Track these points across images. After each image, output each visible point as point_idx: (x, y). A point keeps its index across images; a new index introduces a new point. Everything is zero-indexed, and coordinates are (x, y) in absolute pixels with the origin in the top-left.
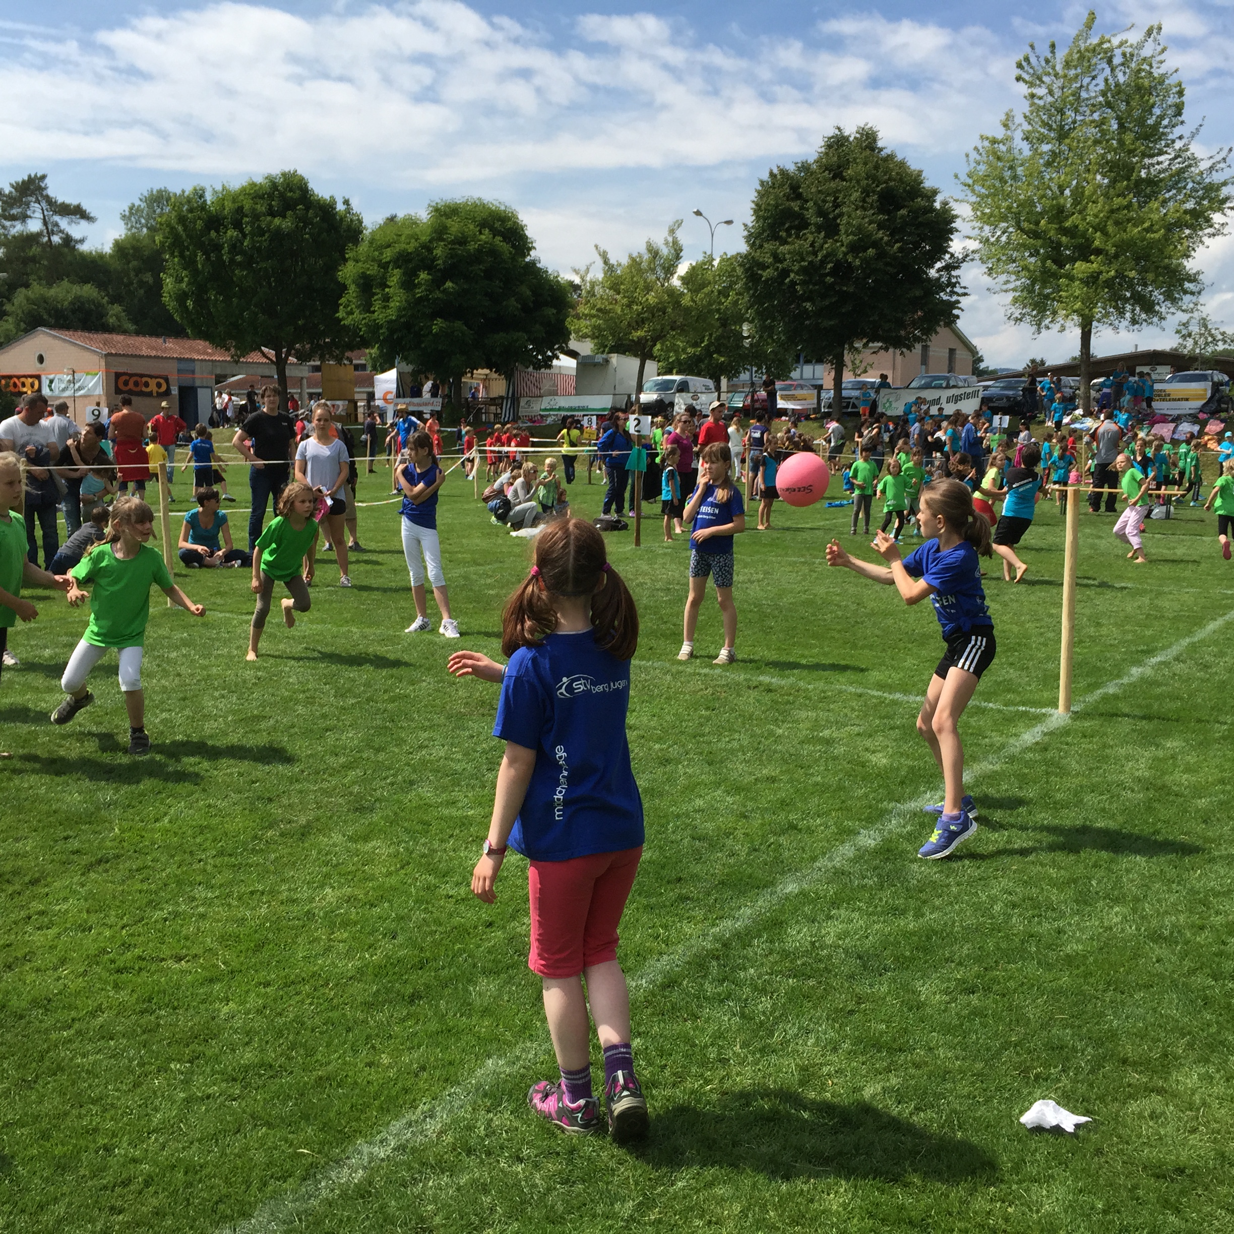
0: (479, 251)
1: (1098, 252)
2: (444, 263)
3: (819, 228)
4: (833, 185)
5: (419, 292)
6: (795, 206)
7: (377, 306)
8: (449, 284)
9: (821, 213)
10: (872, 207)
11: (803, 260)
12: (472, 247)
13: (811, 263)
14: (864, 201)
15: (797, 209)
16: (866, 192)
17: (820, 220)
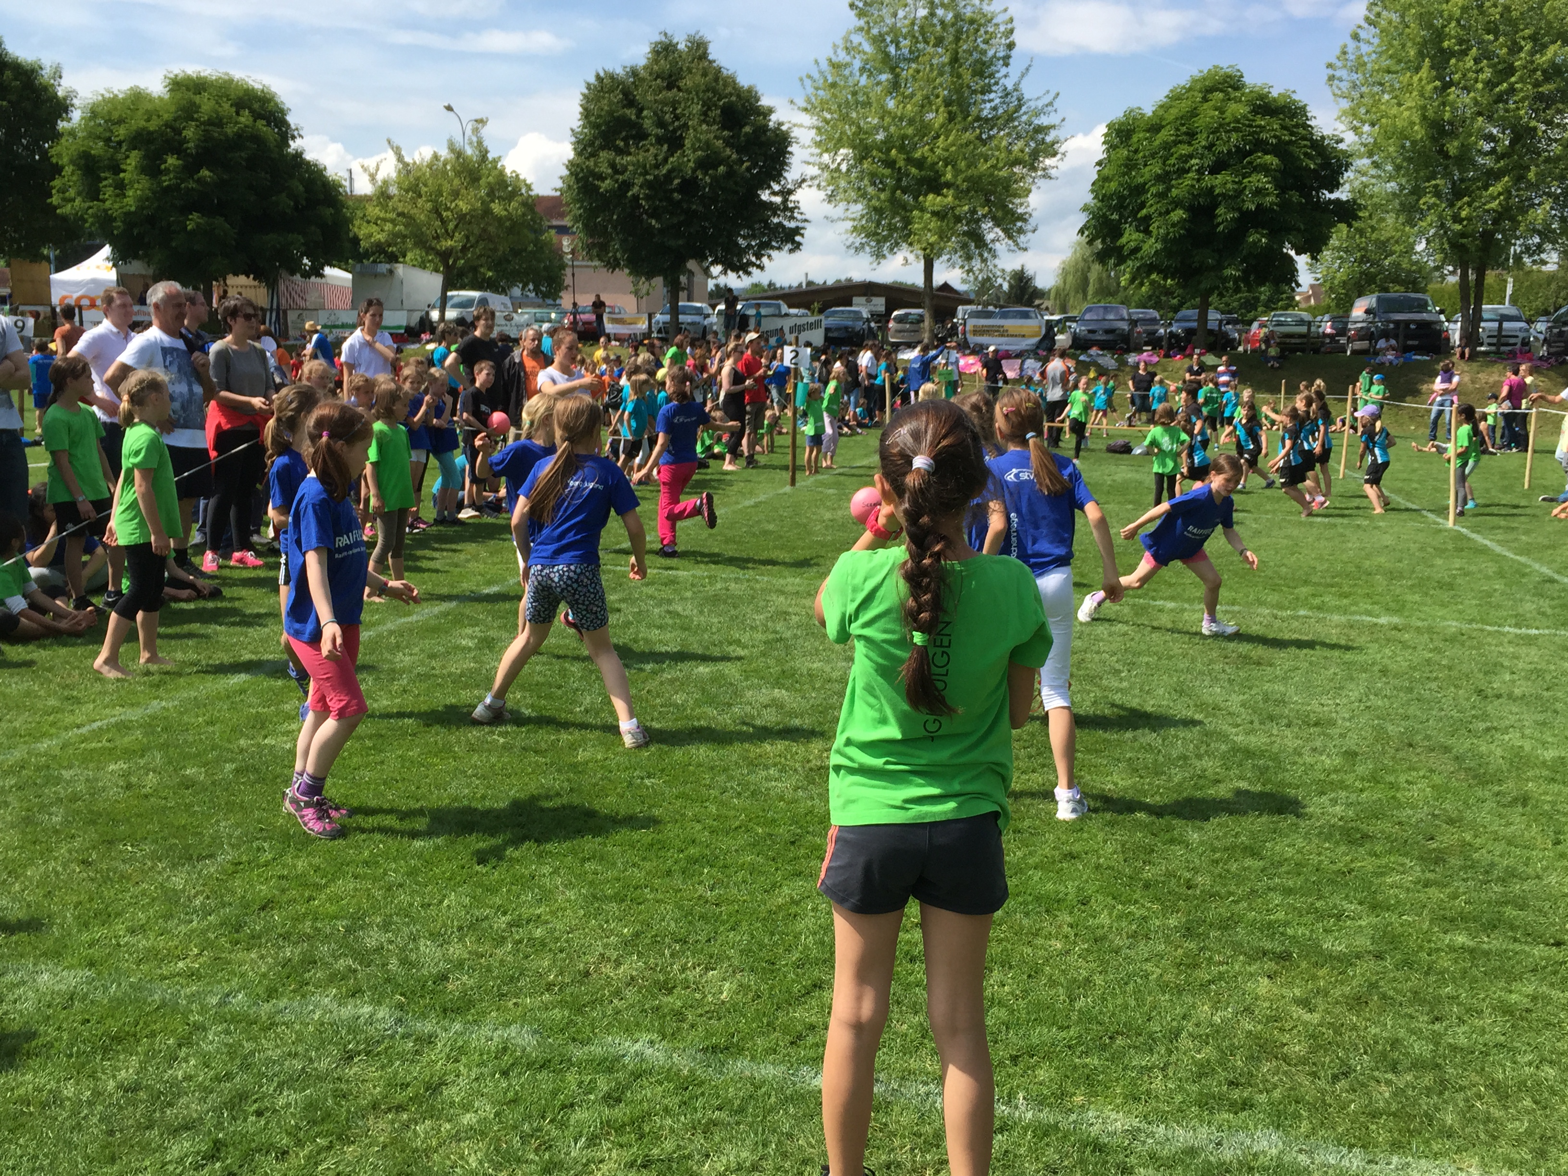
0: (239, 135)
1: (948, 185)
2: (197, 147)
3: (660, 141)
4: (670, 94)
5: (166, 181)
6: (631, 113)
7: (108, 193)
8: (205, 173)
9: (661, 124)
10: (714, 122)
11: (646, 173)
12: (230, 130)
13: (656, 177)
14: (705, 114)
15: (633, 117)
16: (708, 106)
17: (660, 132)
